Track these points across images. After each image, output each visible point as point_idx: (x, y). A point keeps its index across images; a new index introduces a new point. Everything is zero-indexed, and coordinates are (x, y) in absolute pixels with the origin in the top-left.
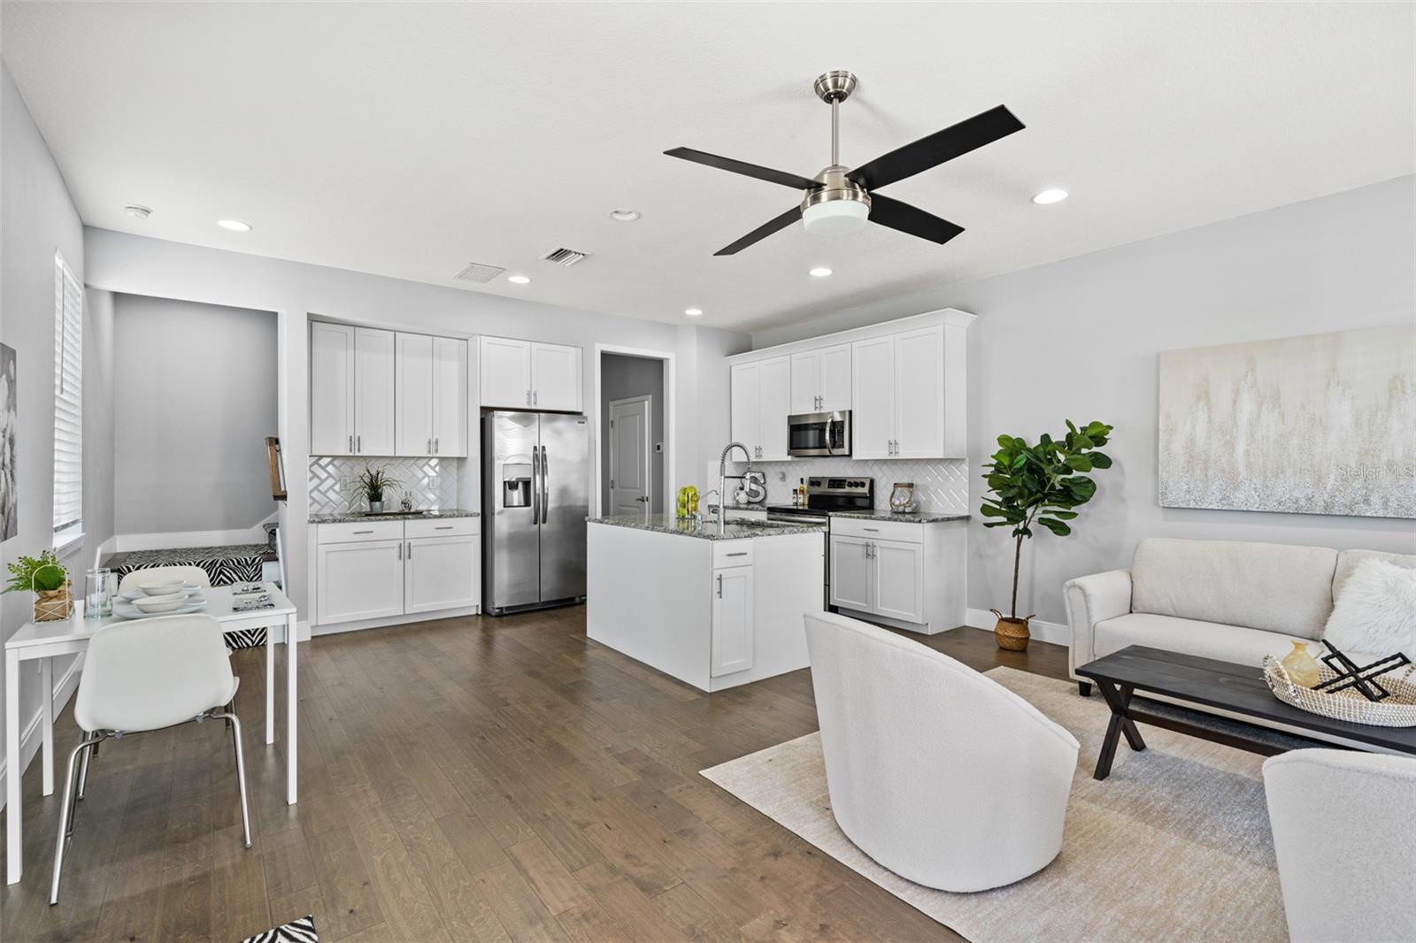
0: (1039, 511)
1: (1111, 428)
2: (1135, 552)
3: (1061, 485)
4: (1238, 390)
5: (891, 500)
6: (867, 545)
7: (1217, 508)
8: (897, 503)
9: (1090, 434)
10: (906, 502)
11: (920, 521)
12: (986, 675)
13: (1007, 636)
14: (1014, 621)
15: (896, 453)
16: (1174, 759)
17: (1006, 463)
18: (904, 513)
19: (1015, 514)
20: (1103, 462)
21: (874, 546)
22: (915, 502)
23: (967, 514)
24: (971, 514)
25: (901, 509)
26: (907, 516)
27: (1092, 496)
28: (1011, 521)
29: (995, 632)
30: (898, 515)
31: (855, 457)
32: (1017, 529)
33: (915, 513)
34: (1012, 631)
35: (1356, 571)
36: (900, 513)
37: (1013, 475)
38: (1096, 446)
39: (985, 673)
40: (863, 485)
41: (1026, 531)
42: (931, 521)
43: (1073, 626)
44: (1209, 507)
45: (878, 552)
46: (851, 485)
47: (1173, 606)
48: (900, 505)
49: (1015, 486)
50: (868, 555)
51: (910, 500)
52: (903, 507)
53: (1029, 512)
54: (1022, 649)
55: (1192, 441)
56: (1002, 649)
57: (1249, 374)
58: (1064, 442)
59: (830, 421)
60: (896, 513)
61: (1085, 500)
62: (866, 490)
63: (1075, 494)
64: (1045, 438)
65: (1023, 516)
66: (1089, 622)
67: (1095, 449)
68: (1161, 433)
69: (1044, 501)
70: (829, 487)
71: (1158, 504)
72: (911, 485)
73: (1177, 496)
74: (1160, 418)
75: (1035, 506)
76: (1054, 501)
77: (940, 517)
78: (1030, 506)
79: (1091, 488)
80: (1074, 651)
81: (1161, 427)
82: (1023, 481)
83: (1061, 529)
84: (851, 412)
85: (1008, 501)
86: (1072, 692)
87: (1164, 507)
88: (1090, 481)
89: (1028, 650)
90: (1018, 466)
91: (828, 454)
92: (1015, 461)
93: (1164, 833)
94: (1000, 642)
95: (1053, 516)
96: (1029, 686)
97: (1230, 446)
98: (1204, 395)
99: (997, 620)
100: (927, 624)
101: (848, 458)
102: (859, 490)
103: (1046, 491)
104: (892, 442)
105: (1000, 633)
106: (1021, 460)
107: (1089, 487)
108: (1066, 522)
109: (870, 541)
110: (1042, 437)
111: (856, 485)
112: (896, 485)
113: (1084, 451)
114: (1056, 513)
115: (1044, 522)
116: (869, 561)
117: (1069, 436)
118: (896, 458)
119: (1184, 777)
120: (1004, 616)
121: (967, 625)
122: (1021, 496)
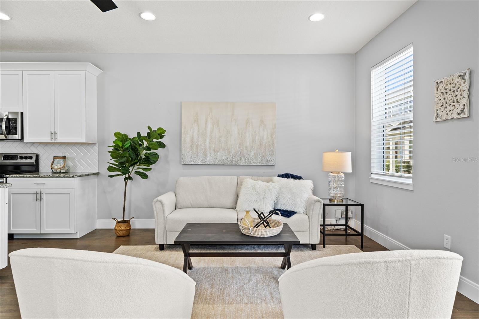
0: (136, 167)
1: (166, 131)
2: (176, 183)
3: (145, 156)
4: (207, 119)
5: (52, 166)
6: (37, 193)
7: (201, 164)
8: (56, 167)
9: (158, 133)
10: (61, 167)
11: (73, 177)
12: (114, 253)
13: (121, 230)
14: (124, 222)
15: (56, 139)
16: (204, 268)
17: (121, 145)
18: (60, 173)
19: (125, 170)
20: (162, 145)
21: (41, 193)
22: (67, 166)
23: (97, 172)
24: (99, 172)
25: (58, 171)
26: (62, 175)
27: (157, 160)
28: (124, 173)
29: (115, 229)
30: (56, 174)
31: (25, 141)
32: (126, 177)
33: (67, 173)
34: (123, 227)
35: (244, 183)
36: (58, 173)
37: (123, 151)
38: (160, 138)
39: (115, 252)
40: (31, 158)
41: (130, 178)
42: (79, 176)
43: (157, 220)
44: (198, 164)
45: (44, 197)
46: (21, 158)
47: (191, 204)
48: (58, 169)
49: (125, 157)
50: (37, 199)
51: (64, 166)
52: (60, 170)
53: (131, 169)
54: (128, 234)
55: (192, 138)
56: (118, 237)
57: (210, 113)
58: (146, 136)
59: (5, 117)
60: (55, 173)
61: (155, 162)
62: (33, 161)
63: (150, 160)
64: (139, 134)
65: (128, 171)
66: (164, 216)
67: (160, 140)
68: (182, 134)
69: (137, 164)
70: (4, 160)
71: (181, 163)
72: (64, 158)
73: (188, 160)
74: (182, 128)
75: (133, 166)
76: (142, 163)
77: (84, 174)
78: (131, 166)
79: (157, 157)
80: (158, 231)
81: (182, 132)
82: (129, 154)
83: (144, 176)
84: (22, 113)
85: (122, 164)
86: (156, 250)
87: (183, 164)
88: (157, 154)
89: (130, 234)
90: (126, 147)
91: (4, 138)
92: (125, 144)
93: (216, 306)
94: (117, 234)
95: (141, 170)
96: (137, 252)
97: (205, 140)
98: (196, 121)
99: (116, 223)
100: (77, 233)
101: (19, 142)
102: (28, 161)
103: (138, 159)
104: (53, 132)
105: (118, 229)
106: (128, 144)
107: (156, 156)
108: (146, 173)
109: (39, 191)
110: (137, 133)
111: (26, 158)
112: (55, 158)
113: (155, 140)
114: (143, 169)
115: (137, 173)
116: (38, 202)
117: (148, 133)
118: (56, 142)
119: (210, 275)
120: (119, 220)
121: (97, 228)
122: (127, 161)
